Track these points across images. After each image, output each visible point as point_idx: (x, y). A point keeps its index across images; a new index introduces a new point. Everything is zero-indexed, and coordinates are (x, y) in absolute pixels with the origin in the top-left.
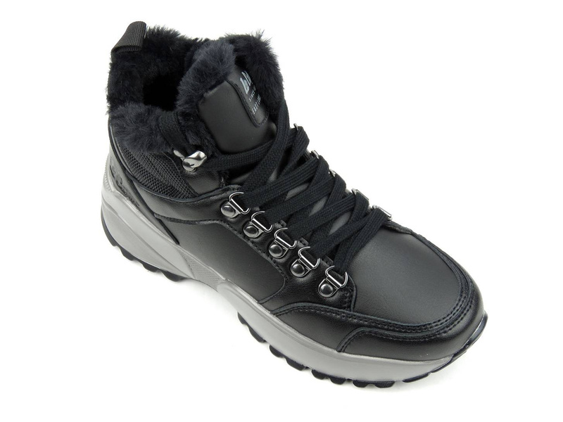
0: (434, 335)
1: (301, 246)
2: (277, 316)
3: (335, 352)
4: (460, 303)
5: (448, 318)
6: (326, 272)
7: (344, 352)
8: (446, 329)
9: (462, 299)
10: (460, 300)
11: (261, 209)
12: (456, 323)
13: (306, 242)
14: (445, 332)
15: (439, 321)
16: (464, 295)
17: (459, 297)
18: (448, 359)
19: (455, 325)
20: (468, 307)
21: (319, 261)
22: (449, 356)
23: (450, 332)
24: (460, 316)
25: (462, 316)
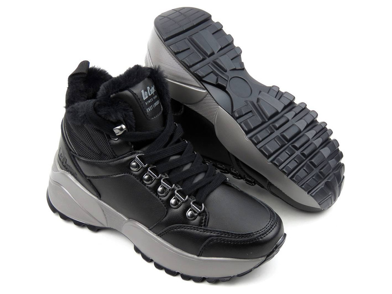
0: (255, 239)
1: (177, 189)
2: (160, 237)
3: (196, 257)
4: (270, 223)
5: (263, 230)
6: (191, 203)
7: (201, 256)
8: (262, 236)
9: (271, 221)
10: (270, 221)
11: (154, 165)
12: (268, 233)
13: (180, 186)
14: (261, 238)
15: (258, 231)
16: (272, 219)
17: (269, 220)
18: (264, 258)
19: (267, 234)
20: (274, 225)
21: (187, 197)
22: (264, 256)
23: (264, 238)
24: (270, 229)
25: (271, 229)
